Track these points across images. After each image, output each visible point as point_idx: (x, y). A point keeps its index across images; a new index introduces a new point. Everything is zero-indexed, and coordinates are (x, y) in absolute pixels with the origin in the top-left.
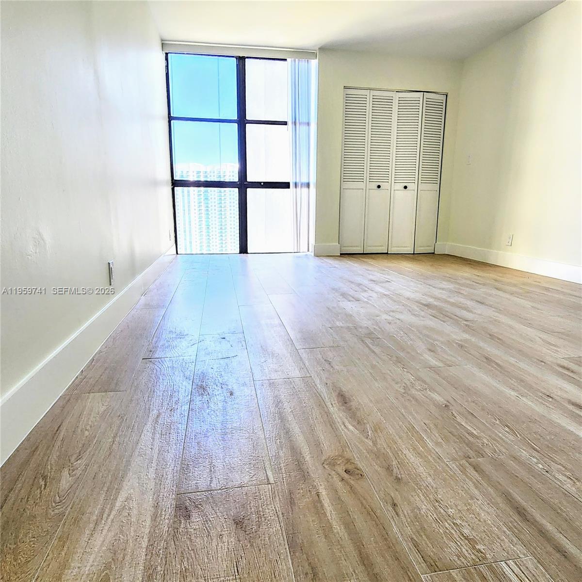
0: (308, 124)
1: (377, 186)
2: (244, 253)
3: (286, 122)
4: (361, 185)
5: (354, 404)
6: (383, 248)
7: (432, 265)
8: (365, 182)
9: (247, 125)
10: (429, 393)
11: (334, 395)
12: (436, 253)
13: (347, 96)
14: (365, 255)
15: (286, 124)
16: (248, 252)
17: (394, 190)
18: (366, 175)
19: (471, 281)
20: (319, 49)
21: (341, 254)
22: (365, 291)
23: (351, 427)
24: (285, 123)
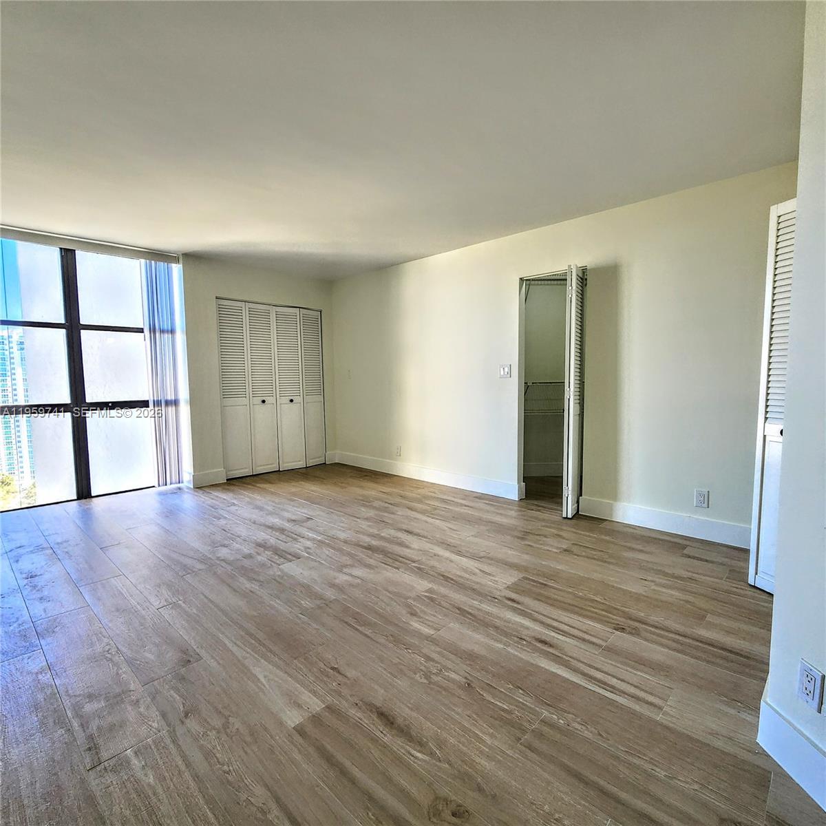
0: (172, 331)
1: (260, 401)
2: (86, 498)
3: (143, 329)
4: (245, 401)
5: (400, 721)
6: (274, 465)
7: (335, 484)
8: (248, 397)
9: (82, 331)
10: (446, 674)
11: (374, 717)
12: (327, 463)
13: (220, 308)
14: (255, 478)
15: (143, 332)
16: (93, 495)
17: (281, 404)
18: (249, 390)
19: (383, 501)
20: (183, 254)
21: (227, 480)
22: (295, 539)
23: (419, 755)
24: (141, 330)
